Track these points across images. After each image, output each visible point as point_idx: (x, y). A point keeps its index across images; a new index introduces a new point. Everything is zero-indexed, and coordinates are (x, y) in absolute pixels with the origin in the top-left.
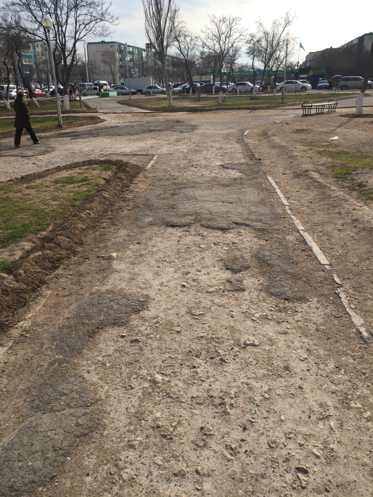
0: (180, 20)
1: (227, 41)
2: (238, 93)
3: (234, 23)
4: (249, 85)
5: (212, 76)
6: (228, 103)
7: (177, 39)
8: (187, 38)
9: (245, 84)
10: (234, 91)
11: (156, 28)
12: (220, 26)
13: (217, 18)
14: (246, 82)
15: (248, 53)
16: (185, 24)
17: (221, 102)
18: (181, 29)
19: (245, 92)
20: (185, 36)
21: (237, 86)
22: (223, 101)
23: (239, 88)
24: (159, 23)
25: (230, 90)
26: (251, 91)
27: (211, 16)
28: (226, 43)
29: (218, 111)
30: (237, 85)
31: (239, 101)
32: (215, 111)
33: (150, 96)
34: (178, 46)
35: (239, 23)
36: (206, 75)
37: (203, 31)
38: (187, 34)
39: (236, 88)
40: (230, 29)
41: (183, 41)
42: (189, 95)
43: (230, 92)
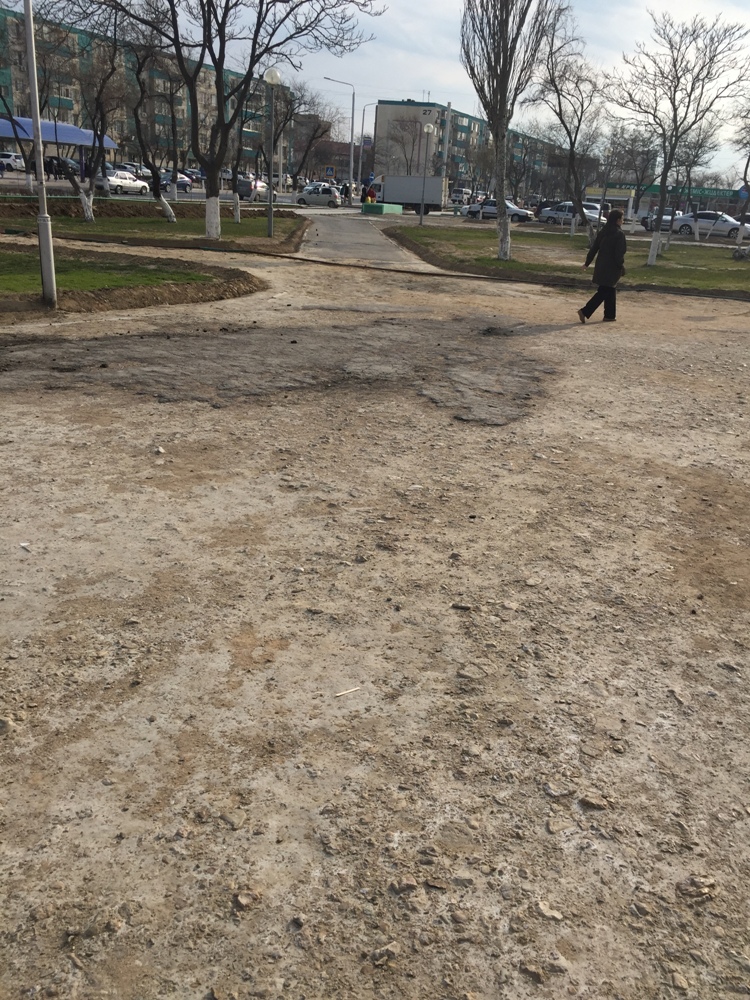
0: (569, 34)
1: (697, 92)
2: (697, 237)
3: (727, 41)
4: (726, 221)
5: (633, 192)
6: (673, 265)
7: (555, 86)
8: (582, 87)
9: (716, 217)
10: (686, 231)
11: (493, 35)
12: (683, 48)
13: (676, 27)
14: (720, 213)
15: (738, 142)
16: (581, 44)
17: (652, 260)
18: (571, 59)
19: (715, 237)
20: (579, 80)
21: (696, 221)
22: (659, 257)
23: (699, 226)
24: (504, 23)
25: (676, 226)
26: (729, 236)
27: (659, 17)
28: (692, 97)
29: (643, 294)
30: (696, 217)
31: (703, 262)
32: (633, 293)
33: (477, 222)
34: (556, 102)
35: (738, 44)
36: (620, 188)
37: (630, 59)
38: (584, 74)
39: (692, 223)
40: (711, 59)
41: (572, 92)
42: (569, 230)
43: (675, 232)
